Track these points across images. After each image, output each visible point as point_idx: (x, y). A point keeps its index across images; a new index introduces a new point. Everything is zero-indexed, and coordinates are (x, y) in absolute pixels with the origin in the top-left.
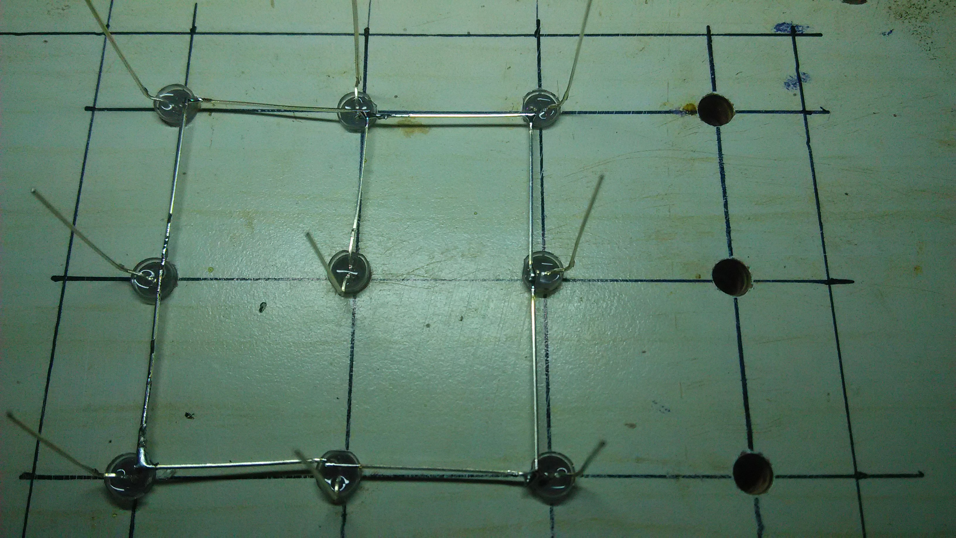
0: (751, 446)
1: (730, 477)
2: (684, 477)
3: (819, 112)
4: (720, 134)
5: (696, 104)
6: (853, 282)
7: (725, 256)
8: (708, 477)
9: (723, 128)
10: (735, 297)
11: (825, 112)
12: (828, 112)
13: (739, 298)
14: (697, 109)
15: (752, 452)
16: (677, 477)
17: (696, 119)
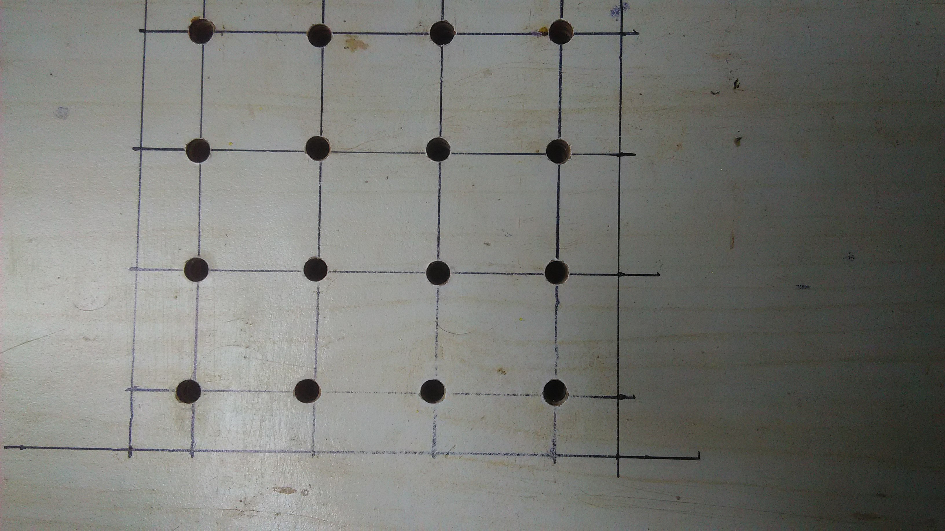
0: (557, 257)
1: (543, 274)
2: (516, 274)
3: (632, 34)
4: (562, 51)
5: (548, 28)
6: (635, 155)
7: (556, 137)
8: (530, 274)
9: (564, 46)
10: (559, 165)
11: (636, 33)
12: (638, 33)
13: (561, 165)
14: (548, 31)
15: (558, 260)
16: (512, 274)
17: (547, 38)
